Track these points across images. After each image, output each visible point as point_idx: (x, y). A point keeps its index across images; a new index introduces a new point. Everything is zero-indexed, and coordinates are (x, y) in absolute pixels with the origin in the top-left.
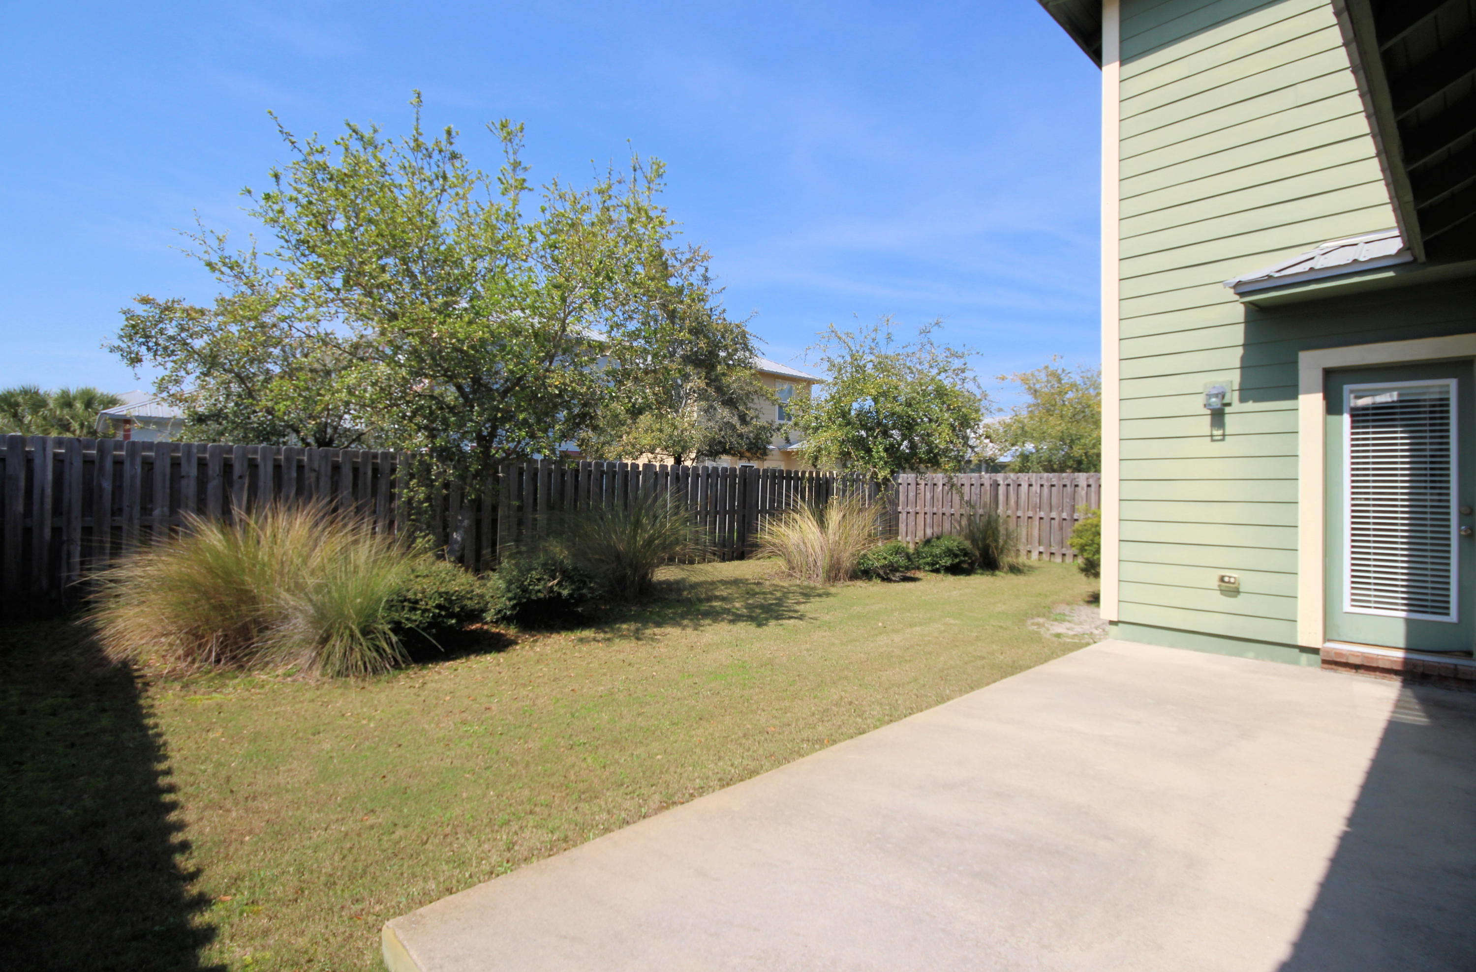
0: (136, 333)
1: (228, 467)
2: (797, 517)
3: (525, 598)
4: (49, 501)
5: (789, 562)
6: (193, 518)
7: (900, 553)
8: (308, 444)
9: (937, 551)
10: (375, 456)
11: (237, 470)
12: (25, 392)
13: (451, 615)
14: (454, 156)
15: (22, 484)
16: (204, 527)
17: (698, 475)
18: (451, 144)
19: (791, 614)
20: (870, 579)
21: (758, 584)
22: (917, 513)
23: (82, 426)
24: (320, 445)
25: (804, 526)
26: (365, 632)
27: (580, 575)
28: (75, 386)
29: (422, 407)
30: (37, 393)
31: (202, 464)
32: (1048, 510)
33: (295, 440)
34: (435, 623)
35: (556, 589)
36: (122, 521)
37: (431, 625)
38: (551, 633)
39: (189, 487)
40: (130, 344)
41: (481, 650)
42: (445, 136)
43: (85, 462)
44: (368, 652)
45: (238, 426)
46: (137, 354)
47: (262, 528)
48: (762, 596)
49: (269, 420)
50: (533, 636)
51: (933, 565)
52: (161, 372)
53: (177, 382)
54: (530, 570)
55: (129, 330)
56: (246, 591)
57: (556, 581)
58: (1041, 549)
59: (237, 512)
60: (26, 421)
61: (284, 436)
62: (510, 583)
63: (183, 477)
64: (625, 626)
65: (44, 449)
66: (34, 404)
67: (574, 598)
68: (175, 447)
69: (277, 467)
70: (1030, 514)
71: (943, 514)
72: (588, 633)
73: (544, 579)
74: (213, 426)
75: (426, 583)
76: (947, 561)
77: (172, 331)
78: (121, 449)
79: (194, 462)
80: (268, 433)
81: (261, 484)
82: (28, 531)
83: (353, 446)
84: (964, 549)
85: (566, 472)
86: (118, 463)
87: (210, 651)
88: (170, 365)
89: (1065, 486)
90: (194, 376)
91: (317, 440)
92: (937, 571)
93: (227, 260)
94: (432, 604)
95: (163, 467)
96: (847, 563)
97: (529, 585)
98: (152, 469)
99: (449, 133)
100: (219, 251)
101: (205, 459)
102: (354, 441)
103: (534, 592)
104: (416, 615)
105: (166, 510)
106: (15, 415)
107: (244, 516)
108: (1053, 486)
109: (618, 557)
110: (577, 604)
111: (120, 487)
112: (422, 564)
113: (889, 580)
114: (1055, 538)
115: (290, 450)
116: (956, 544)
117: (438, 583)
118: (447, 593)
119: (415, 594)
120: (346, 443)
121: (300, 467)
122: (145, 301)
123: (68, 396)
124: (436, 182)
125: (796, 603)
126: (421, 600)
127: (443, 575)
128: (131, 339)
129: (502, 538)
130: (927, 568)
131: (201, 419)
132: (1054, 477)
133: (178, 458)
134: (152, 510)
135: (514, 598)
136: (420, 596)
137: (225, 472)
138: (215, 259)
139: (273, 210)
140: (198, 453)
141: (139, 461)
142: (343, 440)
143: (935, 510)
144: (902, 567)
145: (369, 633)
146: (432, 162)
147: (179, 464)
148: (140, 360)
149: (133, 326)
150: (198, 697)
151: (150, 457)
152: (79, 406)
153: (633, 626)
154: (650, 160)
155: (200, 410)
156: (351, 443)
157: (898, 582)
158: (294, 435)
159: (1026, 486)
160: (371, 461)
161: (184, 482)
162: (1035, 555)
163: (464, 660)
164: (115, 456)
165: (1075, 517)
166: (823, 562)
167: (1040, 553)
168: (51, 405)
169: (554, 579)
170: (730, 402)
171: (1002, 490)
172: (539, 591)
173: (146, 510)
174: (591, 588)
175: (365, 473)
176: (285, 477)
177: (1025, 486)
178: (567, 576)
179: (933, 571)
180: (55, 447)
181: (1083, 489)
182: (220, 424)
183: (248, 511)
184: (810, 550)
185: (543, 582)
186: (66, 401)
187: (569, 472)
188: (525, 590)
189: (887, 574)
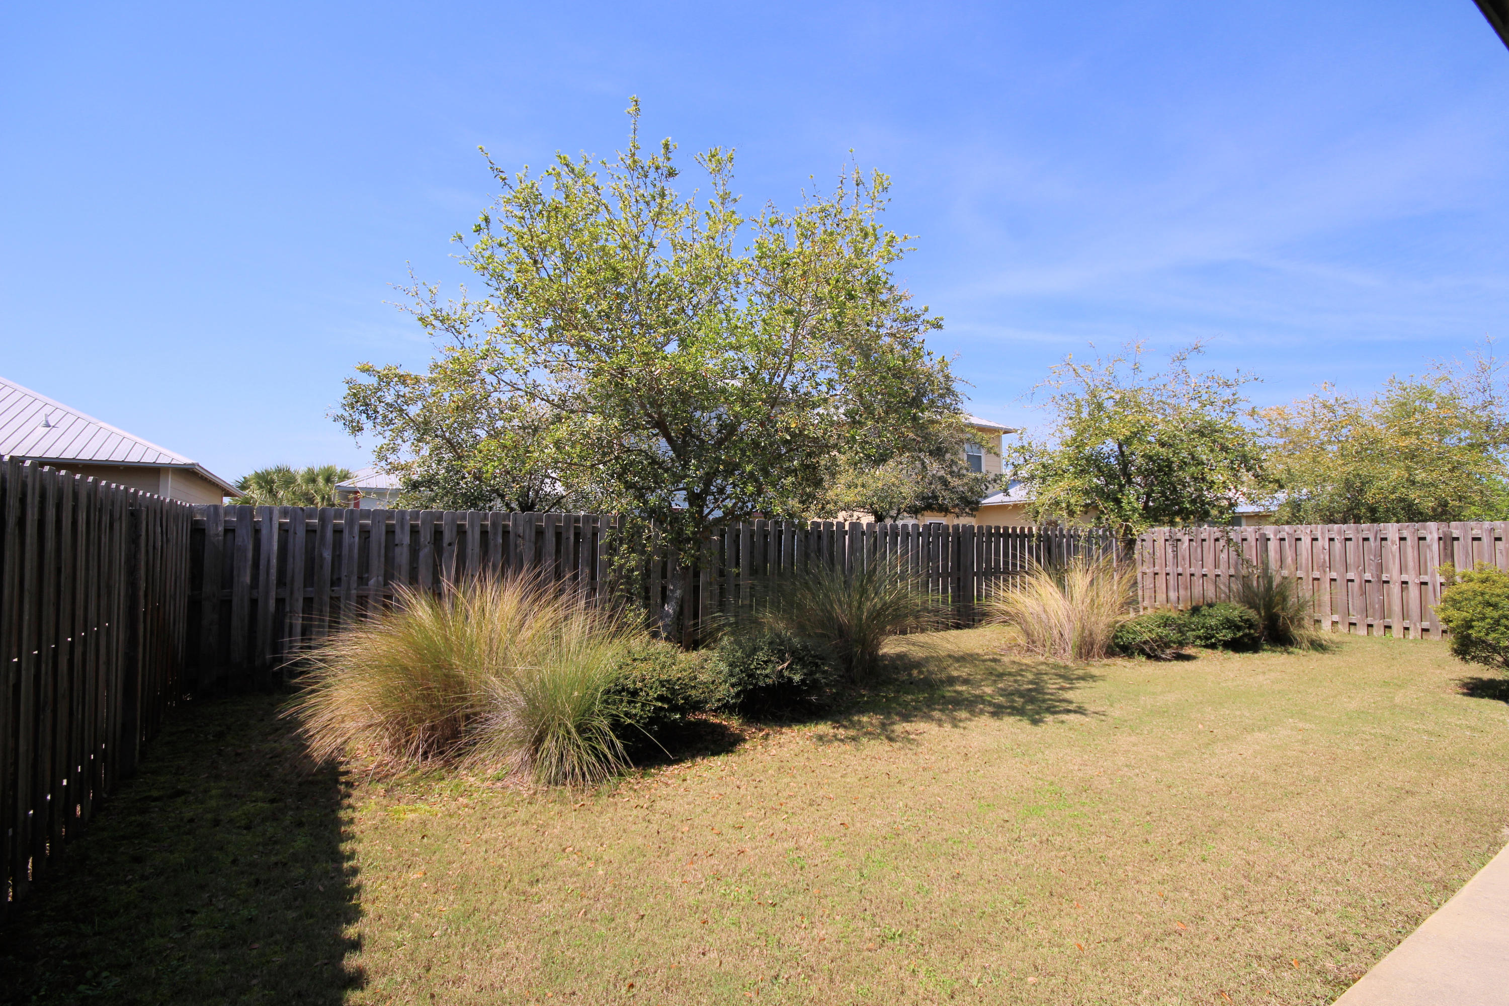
0: (357, 402)
1: (438, 533)
2: (1033, 581)
3: (751, 684)
4: (274, 571)
5: (1028, 634)
6: (404, 592)
7: (1170, 625)
8: (512, 509)
9: (1213, 622)
10: (577, 519)
11: (447, 537)
12: (279, 471)
13: (675, 708)
14: (671, 174)
15: (250, 555)
16: (414, 601)
17: (908, 534)
18: (669, 159)
19: (1064, 705)
20: (1131, 656)
21: (994, 660)
22: (1156, 574)
23: (323, 498)
24: (523, 510)
25: (1042, 591)
26: (582, 729)
27: (811, 656)
28: (319, 463)
29: (632, 463)
30: (288, 471)
31: (414, 531)
32: (1343, 569)
33: (499, 505)
34: (657, 718)
35: (786, 673)
36: (340, 591)
37: (652, 721)
38: (782, 727)
39: (402, 555)
40: (351, 412)
41: (707, 749)
42: (663, 151)
43: (307, 531)
44: (585, 756)
45: (448, 492)
46: (358, 422)
47: (470, 601)
48: (1012, 679)
49: (476, 486)
50: (761, 730)
51: (1207, 638)
52: (380, 441)
53: (394, 450)
54: (755, 650)
55: (350, 400)
56: (454, 676)
57: (786, 665)
58: (1336, 618)
59: (446, 584)
60: (280, 496)
61: (490, 501)
62: (732, 665)
63: (397, 545)
64: (865, 719)
65: (271, 519)
66: (285, 481)
67: (806, 685)
68: (390, 514)
69: (484, 533)
70: (1317, 574)
71: (1192, 575)
72: (824, 728)
73: (772, 662)
74: (425, 492)
75: (644, 668)
76: (1226, 635)
77: (389, 399)
78: (341, 518)
79: (407, 529)
80: (475, 498)
81: (469, 551)
82: (254, 602)
83: (553, 510)
84: (1248, 620)
85: (769, 533)
86: (338, 531)
87: (417, 748)
88: (388, 434)
89: (1366, 539)
90: (409, 443)
91: (520, 504)
92: (1213, 646)
93: (439, 313)
94: (653, 694)
95: (378, 536)
96: (1101, 636)
97: (756, 669)
98: (369, 537)
99: (666, 146)
100: (431, 304)
101: (417, 525)
102: (554, 504)
103: (761, 678)
104: (635, 707)
105: (381, 579)
106: (271, 491)
107: (454, 590)
108: (1347, 539)
109: (842, 631)
110: (809, 693)
111: (340, 556)
112: (637, 644)
113: (1158, 658)
114: (1356, 602)
115: (496, 515)
116: (1236, 613)
117: (658, 668)
118: (668, 681)
119: (634, 682)
120: (547, 508)
121: (506, 533)
122: (366, 370)
123: (313, 472)
124: (652, 203)
125: (1059, 689)
126: (641, 690)
127: (662, 658)
128: (353, 408)
129: (704, 607)
130: (1198, 642)
131: (415, 486)
132: (1350, 529)
133: (393, 525)
134: (368, 580)
135: (740, 684)
136: (639, 685)
137: (435, 539)
138: (427, 312)
139: (483, 257)
140: (410, 520)
141: (356, 530)
142: (544, 504)
143: (1180, 570)
144: (1174, 643)
145: (584, 731)
146: (648, 181)
147: (394, 532)
148: (361, 429)
149: (355, 395)
150: (402, 806)
151: (367, 525)
152: (321, 481)
153: (877, 719)
154: (873, 172)
155: (415, 477)
156: (550, 508)
157: (1170, 660)
158: (499, 500)
159: (1309, 540)
160: (573, 525)
161: (398, 550)
162: (1326, 625)
163: (689, 764)
164: (335, 525)
165: (1384, 579)
166: (1072, 636)
167: (1334, 623)
168: (299, 481)
169: (784, 662)
170: (938, 453)
171: (1273, 546)
172: (767, 676)
173: (362, 581)
174: (824, 672)
175: (568, 538)
176: (492, 543)
177: (1306, 541)
178: (798, 658)
179: (1206, 646)
180: (280, 517)
181: (1393, 543)
182: (432, 490)
183: (457, 581)
184: (1053, 621)
185: (770, 666)
186: (312, 479)
187: (772, 533)
188: (751, 676)
189: (1154, 650)
